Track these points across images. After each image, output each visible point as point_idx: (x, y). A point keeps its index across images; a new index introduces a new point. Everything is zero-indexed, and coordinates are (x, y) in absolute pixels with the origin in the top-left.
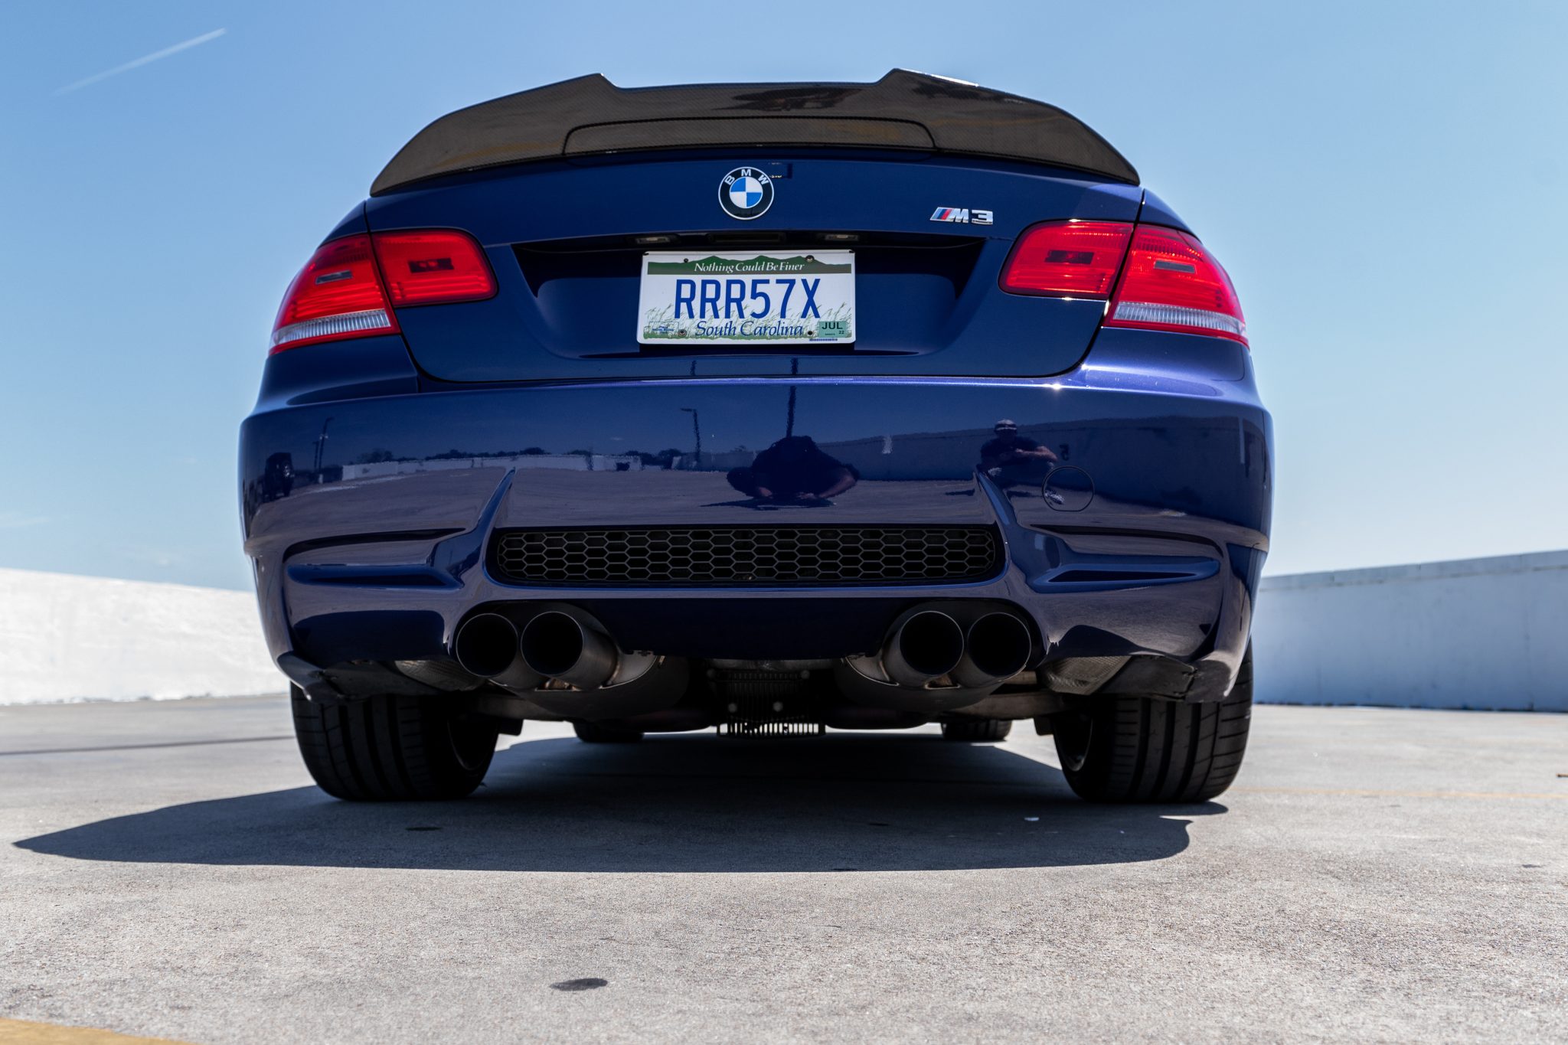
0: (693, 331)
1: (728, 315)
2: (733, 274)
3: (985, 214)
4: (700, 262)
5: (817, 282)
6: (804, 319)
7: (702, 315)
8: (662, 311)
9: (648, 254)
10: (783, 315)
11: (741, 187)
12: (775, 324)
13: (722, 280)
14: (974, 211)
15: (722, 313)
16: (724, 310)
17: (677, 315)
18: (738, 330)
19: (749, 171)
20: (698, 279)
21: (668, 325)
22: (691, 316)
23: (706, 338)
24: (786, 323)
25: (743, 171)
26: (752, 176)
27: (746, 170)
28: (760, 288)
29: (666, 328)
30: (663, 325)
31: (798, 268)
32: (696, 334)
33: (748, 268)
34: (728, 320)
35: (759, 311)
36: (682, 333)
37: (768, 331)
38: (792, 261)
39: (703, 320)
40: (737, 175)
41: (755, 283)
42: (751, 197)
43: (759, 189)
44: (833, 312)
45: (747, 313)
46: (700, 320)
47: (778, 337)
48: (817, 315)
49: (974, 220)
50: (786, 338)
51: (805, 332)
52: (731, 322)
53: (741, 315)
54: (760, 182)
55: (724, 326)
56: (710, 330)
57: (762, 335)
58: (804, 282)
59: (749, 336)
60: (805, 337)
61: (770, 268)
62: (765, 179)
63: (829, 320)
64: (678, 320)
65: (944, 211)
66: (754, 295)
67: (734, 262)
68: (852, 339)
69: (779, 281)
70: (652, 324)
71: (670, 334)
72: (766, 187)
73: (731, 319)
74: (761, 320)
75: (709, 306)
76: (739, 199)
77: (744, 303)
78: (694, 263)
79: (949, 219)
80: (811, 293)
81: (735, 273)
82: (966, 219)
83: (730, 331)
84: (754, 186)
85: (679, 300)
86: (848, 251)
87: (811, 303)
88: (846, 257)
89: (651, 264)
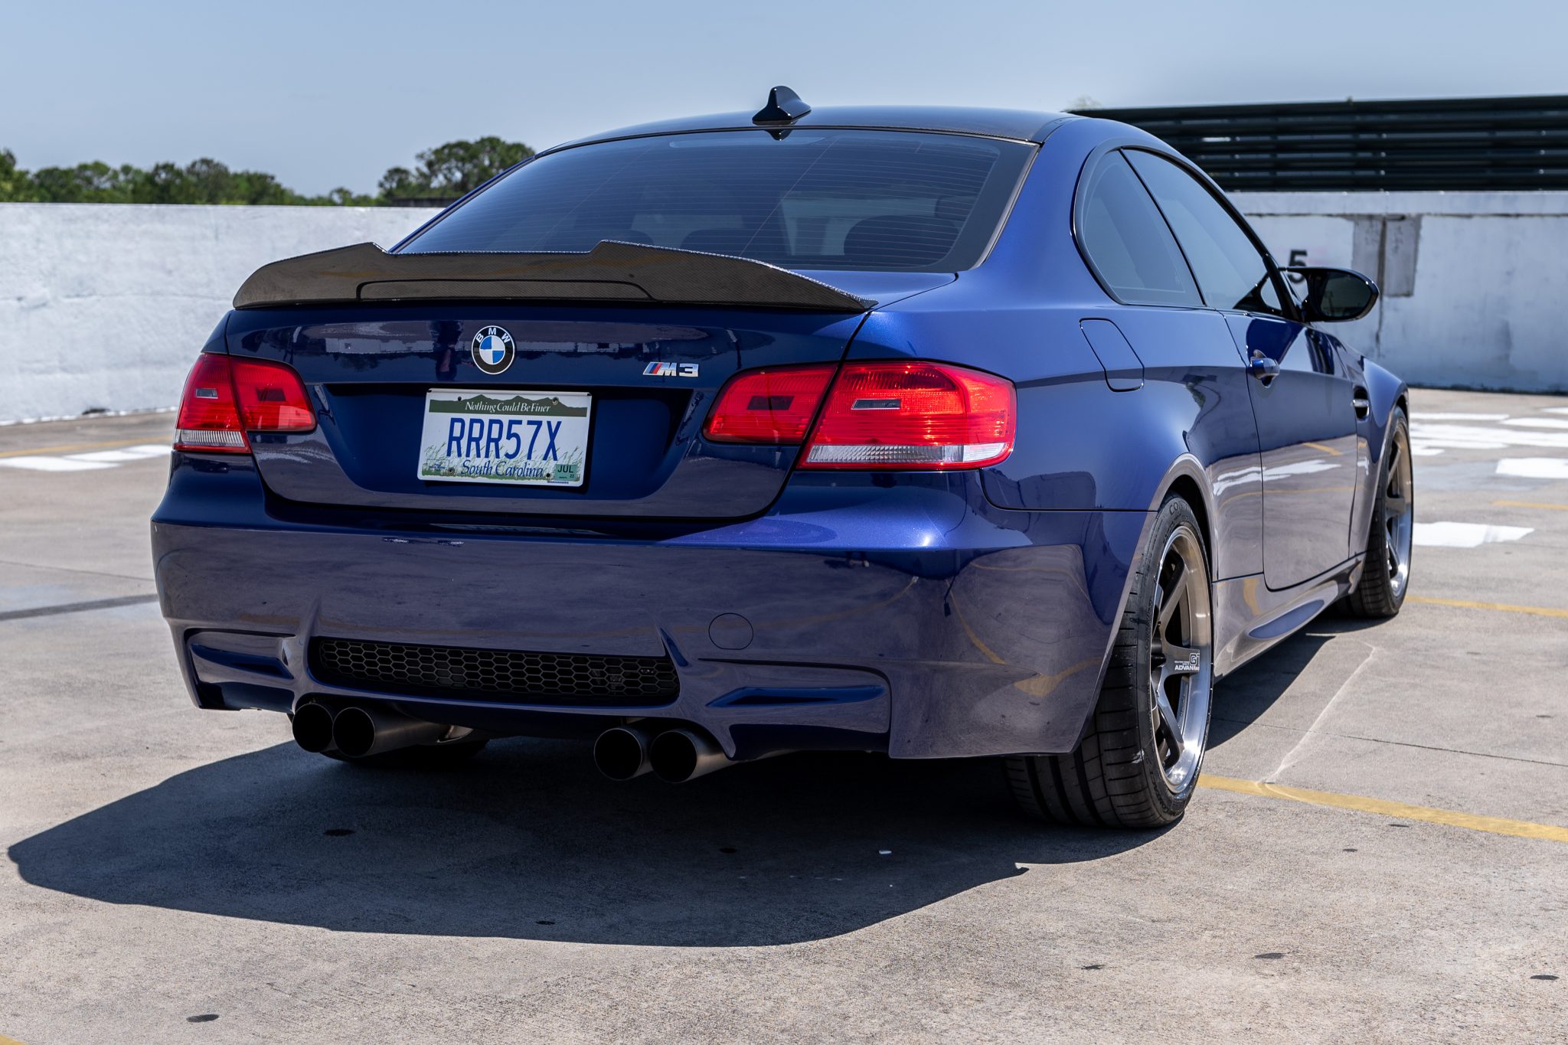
0: (460, 469)
1: (487, 456)
2: (495, 413)
3: (691, 368)
4: (470, 401)
5: (559, 423)
6: (545, 462)
7: (468, 455)
8: (437, 449)
9: (430, 391)
10: (529, 457)
11: (487, 345)
12: (522, 465)
13: (486, 418)
14: (682, 365)
15: (483, 452)
16: (485, 449)
17: (449, 454)
18: (494, 470)
19: (495, 329)
20: (467, 417)
21: (441, 463)
22: (459, 455)
23: (469, 476)
24: (531, 464)
25: (490, 329)
26: (497, 335)
27: (492, 328)
28: (515, 429)
29: (439, 466)
30: (437, 463)
31: (546, 410)
32: (462, 473)
33: (507, 408)
34: (487, 460)
35: (511, 452)
36: (451, 471)
37: (516, 472)
38: (541, 403)
39: (468, 459)
40: (485, 333)
41: (511, 423)
42: (496, 354)
43: (503, 348)
44: (568, 455)
45: (502, 453)
46: (465, 459)
47: (524, 478)
48: (555, 459)
49: (681, 374)
50: (529, 479)
51: (545, 474)
52: (489, 462)
53: (497, 456)
54: (503, 340)
55: (483, 465)
56: (473, 468)
57: (511, 476)
58: (549, 423)
59: (502, 476)
60: (544, 479)
61: (524, 409)
62: (507, 337)
63: (564, 464)
64: (449, 458)
65: (656, 365)
66: (509, 437)
67: (496, 402)
68: (579, 483)
69: (530, 423)
70: (429, 462)
71: (443, 471)
72: (508, 345)
73: (490, 459)
74: (513, 460)
75: (473, 444)
76: (487, 356)
77: (500, 443)
78: (466, 401)
79: (660, 373)
80: (553, 435)
81: (497, 412)
82: (674, 374)
83: (486, 471)
84: (498, 344)
85: (452, 438)
86: (587, 393)
87: (552, 446)
88: (582, 400)
89: (432, 402)
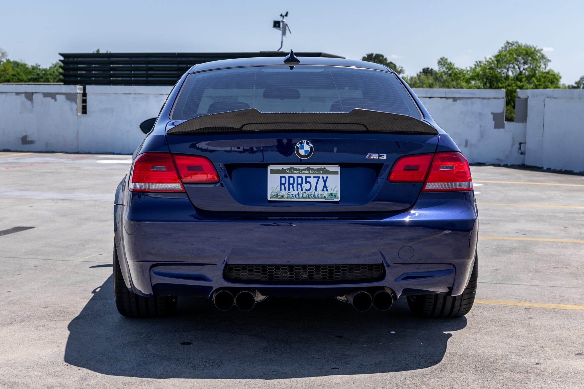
0: (286, 196)
1: (297, 190)
2: (298, 174)
3: (384, 155)
4: (287, 169)
5: (327, 177)
6: (323, 192)
7: (289, 190)
8: (275, 188)
9: (269, 166)
10: (316, 190)
11: (302, 148)
12: (313, 193)
13: (295, 176)
14: (380, 155)
15: (295, 189)
16: (296, 188)
17: (281, 190)
18: (301, 196)
19: (305, 142)
20: (287, 176)
21: (278, 194)
22: (285, 190)
23: (291, 198)
24: (317, 193)
25: (303, 142)
26: (306, 144)
27: (304, 141)
28: (308, 180)
29: (277, 195)
30: (276, 194)
31: (321, 172)
32: (287, 197)
33: (304, 172)
34: (297, 192)
35: (308, 189)
36: (283, 197)
37: (311, 196)
38: (318, 169)
39: (289, 192)
40: (301, 143)
41: (306, 177)
42: (306, 151)
43: (309, 149)
44: (332, 189)
45: (304, 189)
46: (288, 192)
47: (314, 198)
48: (327, 190)
49: (380, 158)
50: (317, 199)
51: (323, 197)
52: (299, 192)
53: (302, 190)
54: (309, 146)
55: (296, 194)
56: (292, 195)
57: (309, 198)
58: (323, 177)
59: (305, 198)
60: (323, 198)
61: (311, 172)
62: (311, 145)
63: (331, 192)
64: (281, 192)
65: (370, 155)
66: (306, 182)
67: (299, 170)
68: (339, 200)
69: (314, 177)
70: (272, 193)
71: (279, 197)
72: (311, 148)
73: (299, 191)
74: (309, 192)
75: (291, 186)
76: (302, 152)
77: (303, 185)
78: (285, 169)
79: (372, 158)
80: (325, 182)
81: (300, 174)
82: (377, 158)
83: (298, 196)
84: (307, 147)
85: (281, 184)
86: (337, 166)
87: (325, 186)
88: (337, 168)
89: (271, 170)
